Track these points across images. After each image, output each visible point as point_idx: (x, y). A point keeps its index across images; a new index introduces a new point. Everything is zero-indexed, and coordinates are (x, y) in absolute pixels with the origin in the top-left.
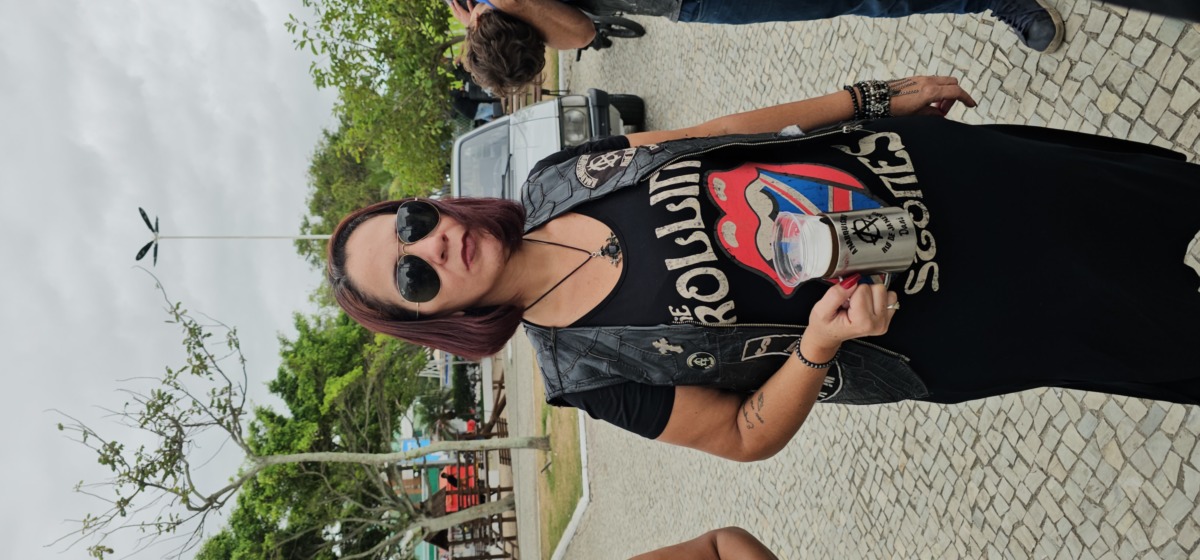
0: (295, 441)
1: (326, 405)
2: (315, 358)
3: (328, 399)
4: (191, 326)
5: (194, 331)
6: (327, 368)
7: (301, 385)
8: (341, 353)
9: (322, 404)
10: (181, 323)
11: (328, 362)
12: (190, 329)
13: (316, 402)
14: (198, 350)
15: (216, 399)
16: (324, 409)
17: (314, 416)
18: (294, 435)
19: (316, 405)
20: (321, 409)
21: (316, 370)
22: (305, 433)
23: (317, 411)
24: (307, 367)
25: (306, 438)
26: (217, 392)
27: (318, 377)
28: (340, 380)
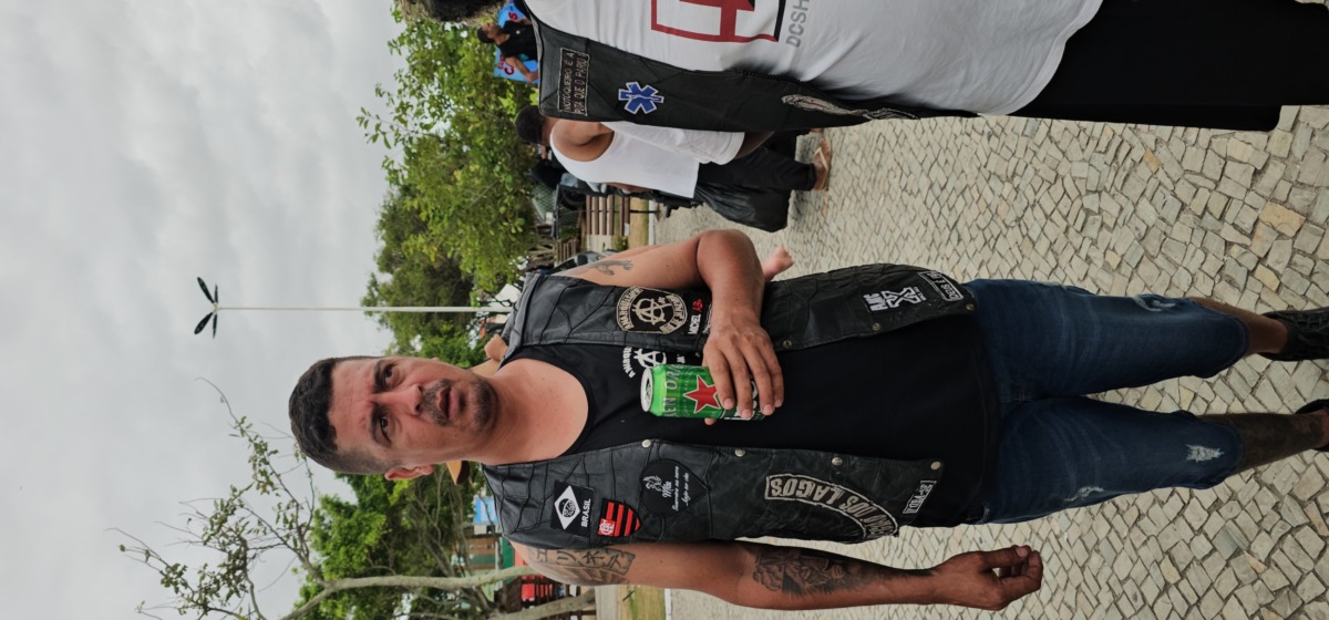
0: (363, 535)
1: (396, 494)
3: (397, 489)
4: (258, 441)
5: (261, 448)
9: (391, 492)
10: (246, 438)
12: (256, 445)
13: (384, 491)
14: (263, 467)
15: (281, 514)
16: (394, 499)
17: (382, 506)
18: (362, 528)
19: (385, 494)
20: (390, 498)
22: (372, 525)
23: (385, 499)
25: (374, 532)
26: (283, 507)
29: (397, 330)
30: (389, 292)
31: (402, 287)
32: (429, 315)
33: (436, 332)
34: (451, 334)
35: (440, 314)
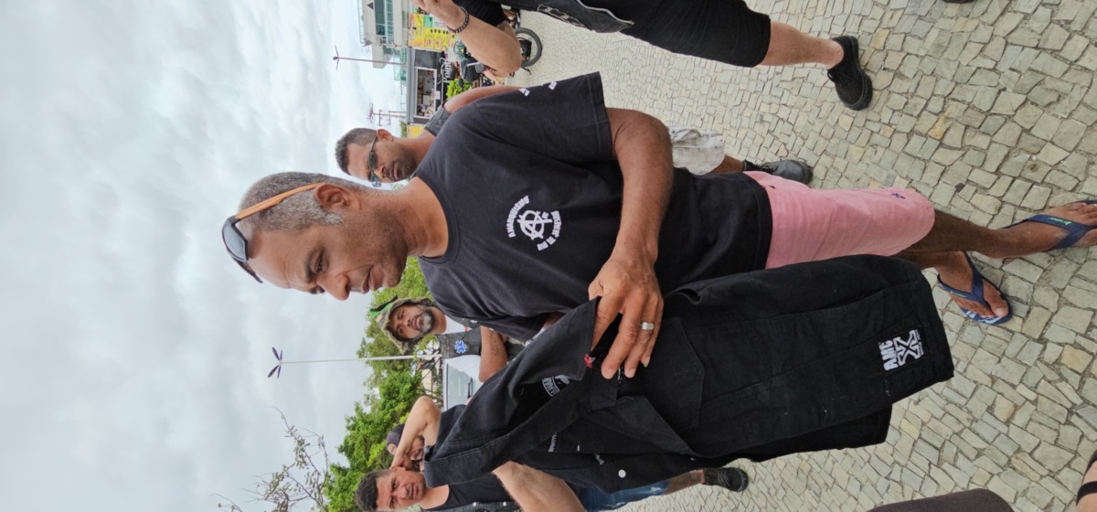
1: (371, 461)
2: (365, 432)
3: (372, 458)
6: (372, 439)
7: (356, 449)
8: (380, 428)
9: (368, 460)
11: (373, 434)
13: (364, 459)
16: (370, 464)
17: (363, 467)
19: (365, 461)
20: (367, 463)
21: (365, 440)
23: (365, 464)
24: (360, 437)
27: (367, 444)
28: (379, 445)
29: (375, 367)
30: (371, 348)
31: (379, 345)
32: (391, 361)
33: (395, 369)
34: (402, 370)
35: (397, 360)
